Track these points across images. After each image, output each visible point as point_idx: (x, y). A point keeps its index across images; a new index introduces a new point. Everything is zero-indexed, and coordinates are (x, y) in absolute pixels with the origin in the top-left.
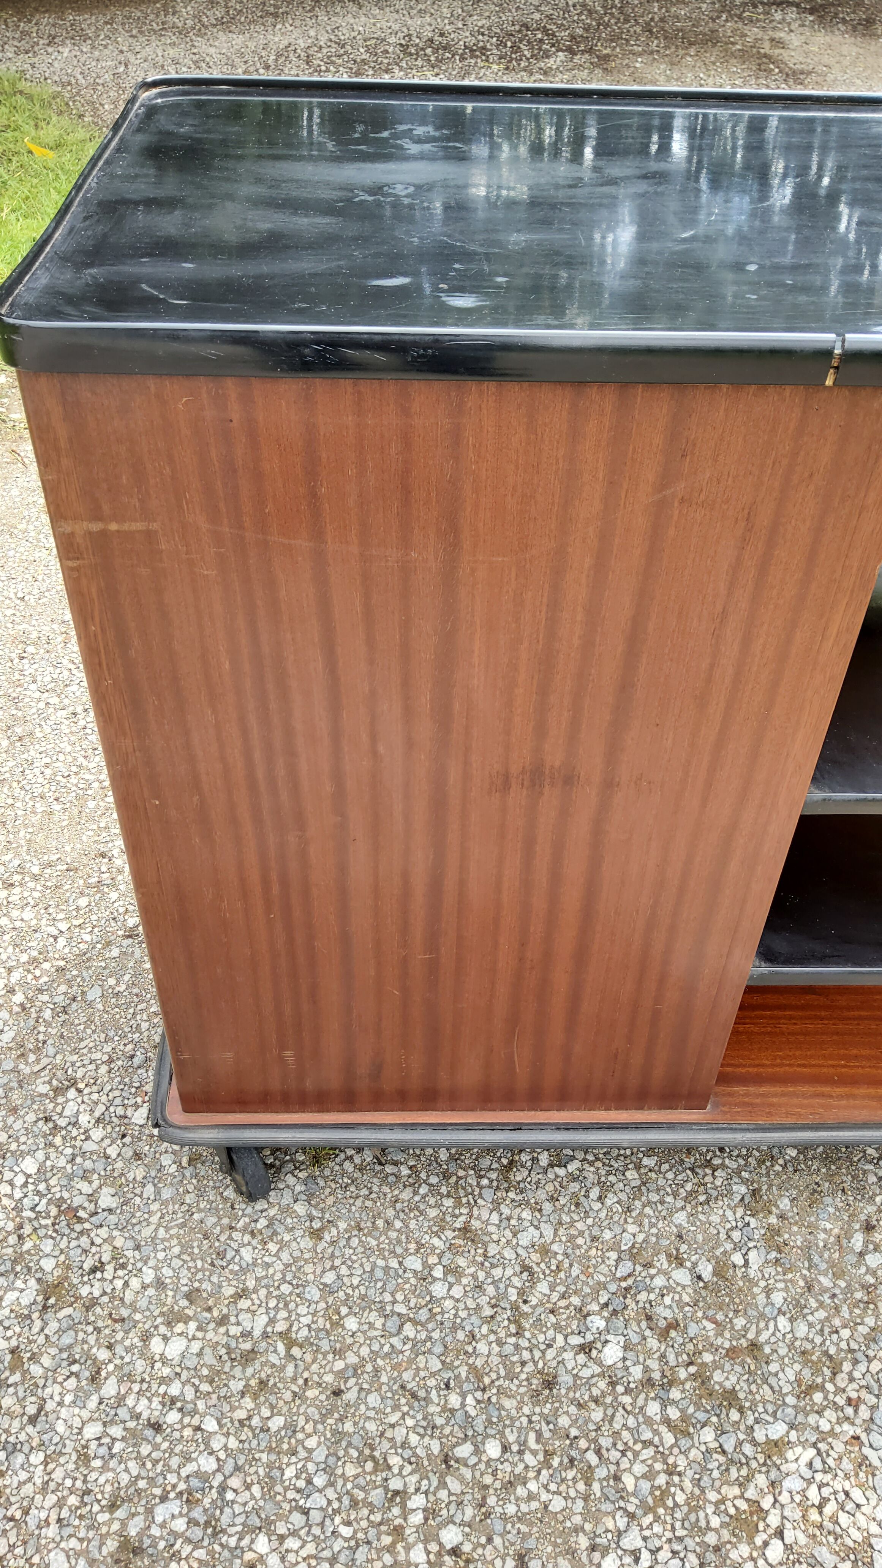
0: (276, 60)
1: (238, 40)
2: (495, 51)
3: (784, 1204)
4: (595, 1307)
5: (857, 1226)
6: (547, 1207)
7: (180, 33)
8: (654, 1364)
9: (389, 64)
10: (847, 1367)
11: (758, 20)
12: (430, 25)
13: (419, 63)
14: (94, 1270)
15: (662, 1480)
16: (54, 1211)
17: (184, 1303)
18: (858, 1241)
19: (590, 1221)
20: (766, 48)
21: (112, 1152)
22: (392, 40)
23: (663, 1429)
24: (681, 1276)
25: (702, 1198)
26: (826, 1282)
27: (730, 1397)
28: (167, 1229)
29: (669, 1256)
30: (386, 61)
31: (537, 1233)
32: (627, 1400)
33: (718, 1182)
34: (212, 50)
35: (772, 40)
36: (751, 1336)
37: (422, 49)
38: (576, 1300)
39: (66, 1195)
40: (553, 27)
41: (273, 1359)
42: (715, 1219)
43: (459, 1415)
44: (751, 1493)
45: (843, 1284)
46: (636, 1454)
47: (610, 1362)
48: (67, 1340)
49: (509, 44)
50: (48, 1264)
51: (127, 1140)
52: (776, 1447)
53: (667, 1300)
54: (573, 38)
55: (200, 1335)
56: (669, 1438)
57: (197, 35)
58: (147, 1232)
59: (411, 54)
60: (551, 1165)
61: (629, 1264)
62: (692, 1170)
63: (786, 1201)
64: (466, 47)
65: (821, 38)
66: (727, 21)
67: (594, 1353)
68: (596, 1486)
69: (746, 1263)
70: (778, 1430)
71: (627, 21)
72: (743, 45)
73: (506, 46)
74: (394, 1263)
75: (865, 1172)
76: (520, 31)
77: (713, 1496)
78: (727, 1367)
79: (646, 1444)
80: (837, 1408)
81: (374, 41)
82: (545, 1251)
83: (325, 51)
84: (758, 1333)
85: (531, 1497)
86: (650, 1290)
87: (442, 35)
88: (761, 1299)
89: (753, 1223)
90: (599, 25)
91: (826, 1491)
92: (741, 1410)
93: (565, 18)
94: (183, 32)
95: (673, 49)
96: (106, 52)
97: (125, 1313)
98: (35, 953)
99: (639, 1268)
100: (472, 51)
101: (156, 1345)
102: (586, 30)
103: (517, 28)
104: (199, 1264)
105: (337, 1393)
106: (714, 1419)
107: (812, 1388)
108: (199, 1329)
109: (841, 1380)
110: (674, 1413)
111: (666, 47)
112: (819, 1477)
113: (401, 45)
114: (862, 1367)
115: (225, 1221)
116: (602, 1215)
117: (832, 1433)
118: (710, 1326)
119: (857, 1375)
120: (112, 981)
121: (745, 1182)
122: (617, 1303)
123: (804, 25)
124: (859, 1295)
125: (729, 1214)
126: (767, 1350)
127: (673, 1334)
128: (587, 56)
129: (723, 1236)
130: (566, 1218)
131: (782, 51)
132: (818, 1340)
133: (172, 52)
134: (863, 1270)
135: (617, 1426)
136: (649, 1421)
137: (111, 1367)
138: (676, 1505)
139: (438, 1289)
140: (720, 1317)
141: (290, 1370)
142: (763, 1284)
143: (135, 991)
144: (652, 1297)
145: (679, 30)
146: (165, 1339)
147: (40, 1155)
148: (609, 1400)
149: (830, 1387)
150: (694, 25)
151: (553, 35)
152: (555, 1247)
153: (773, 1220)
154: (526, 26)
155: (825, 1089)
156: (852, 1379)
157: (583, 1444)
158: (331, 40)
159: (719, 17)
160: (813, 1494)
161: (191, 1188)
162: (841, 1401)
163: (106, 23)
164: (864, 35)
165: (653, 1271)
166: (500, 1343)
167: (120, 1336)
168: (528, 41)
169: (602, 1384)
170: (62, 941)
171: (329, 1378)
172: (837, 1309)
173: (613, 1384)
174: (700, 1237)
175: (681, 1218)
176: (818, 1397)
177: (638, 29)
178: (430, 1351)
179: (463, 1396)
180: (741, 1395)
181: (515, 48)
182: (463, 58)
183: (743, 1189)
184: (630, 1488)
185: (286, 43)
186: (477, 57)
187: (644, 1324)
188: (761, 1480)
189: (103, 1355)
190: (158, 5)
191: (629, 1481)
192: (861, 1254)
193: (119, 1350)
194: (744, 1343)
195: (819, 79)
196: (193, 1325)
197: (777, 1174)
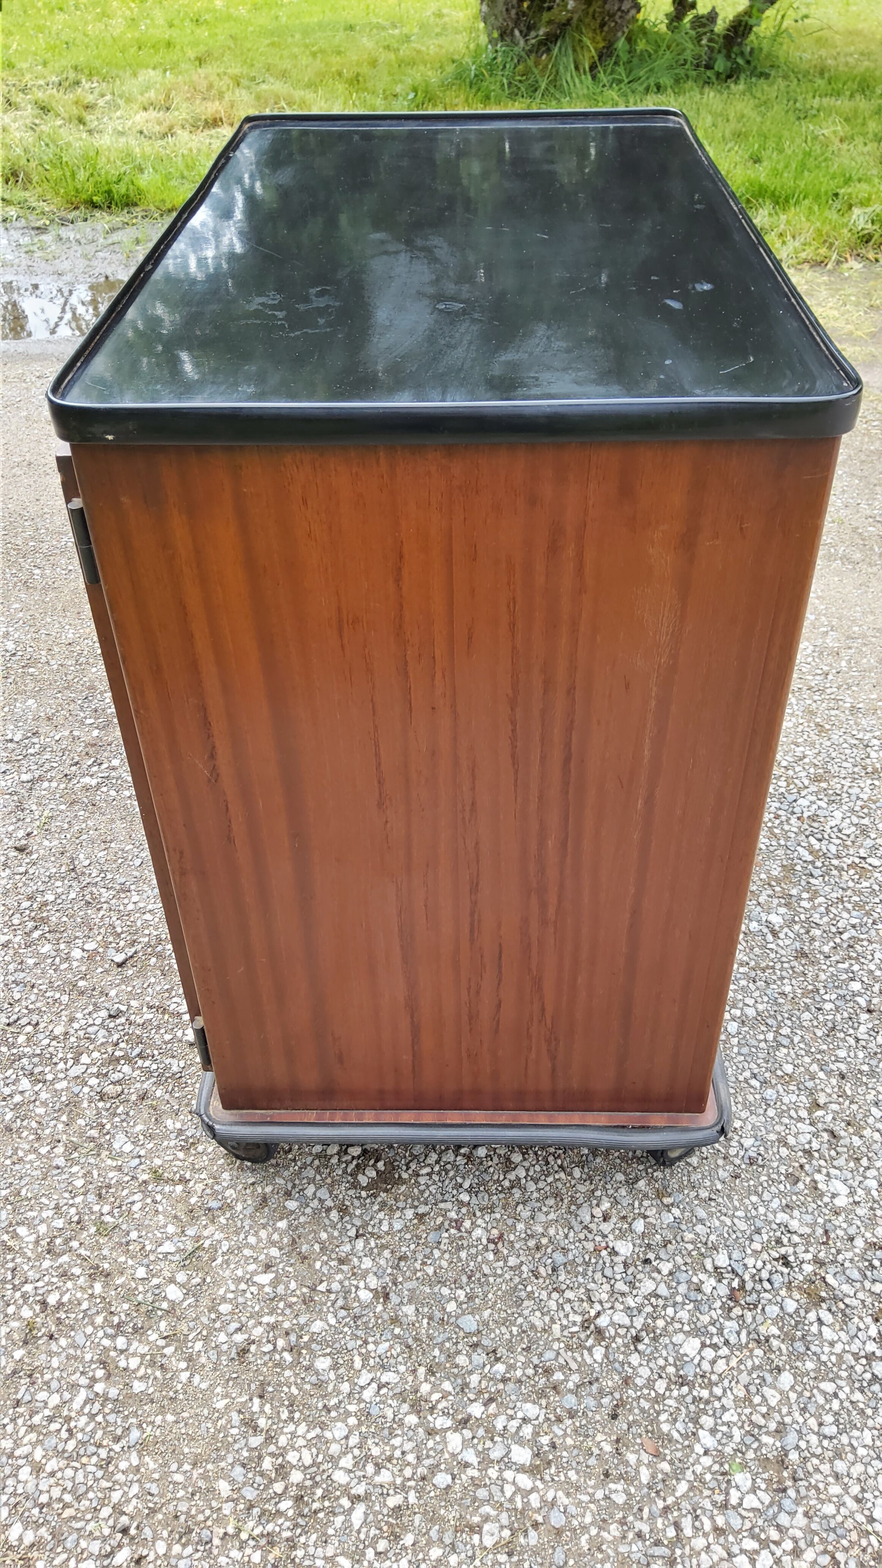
14: (787, 1264)
15: (848, 905)
16: (737, 1311)
17: (801, 1185)
21: (666, 1268)
23: (816, 901)
27: (788, 869)
28: (736, 1209)
32: (803, 916)
39: (718, 1304)
41: (829, 1118)
43: (838, 1003)
44: (844, 867)
46: (836, 915)
47: (780, 922)
48: (855, 1275)
50: (791, 1306)
51: (651, 1256)
52: (813, 853)
55: (824, 1171)
56: (822, 899)
58: (742, 1225)
68: (862, 936)
70: (802, 851)
74: (735, 1041)
77: (851, 884)
78: (769, 867)
79: (828, 910)
97: (820, 1231)
98: (405, 1407)
101: (841, 1202)
104: (763, 1178)
105: (843, 1076)
108: (819, 1172)
115: (720, 1162)
120: (451, 1307)
136: (814, 907)
137: (868, 1235)
139: (751, 1012)
141: (835, 1107)
143: (464, 1279)
146: (834, 1196)
147: (679, 1338)
157: (838, 940)
161: (693, 1194)
162: (777, 822)
166: (782, 978)
167: (840, 1233)
170: (388, 1377)
171: (834, 1081)
178: (799, 1018)
179: (825, 1001)
189: (859, 1243)
193: (852, 1231)
196: (817, 1177)
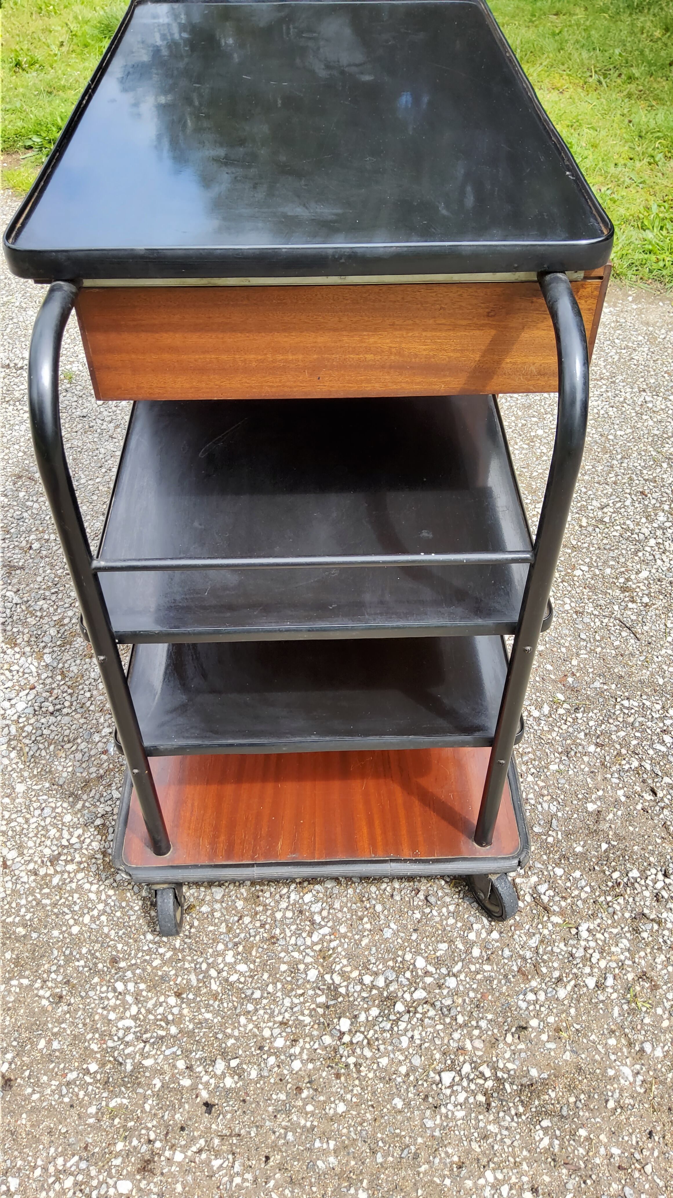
15: (39, 614)
27: (67, 643)
85: (44, 572)
110: (66, 621)
191: (41, 602)
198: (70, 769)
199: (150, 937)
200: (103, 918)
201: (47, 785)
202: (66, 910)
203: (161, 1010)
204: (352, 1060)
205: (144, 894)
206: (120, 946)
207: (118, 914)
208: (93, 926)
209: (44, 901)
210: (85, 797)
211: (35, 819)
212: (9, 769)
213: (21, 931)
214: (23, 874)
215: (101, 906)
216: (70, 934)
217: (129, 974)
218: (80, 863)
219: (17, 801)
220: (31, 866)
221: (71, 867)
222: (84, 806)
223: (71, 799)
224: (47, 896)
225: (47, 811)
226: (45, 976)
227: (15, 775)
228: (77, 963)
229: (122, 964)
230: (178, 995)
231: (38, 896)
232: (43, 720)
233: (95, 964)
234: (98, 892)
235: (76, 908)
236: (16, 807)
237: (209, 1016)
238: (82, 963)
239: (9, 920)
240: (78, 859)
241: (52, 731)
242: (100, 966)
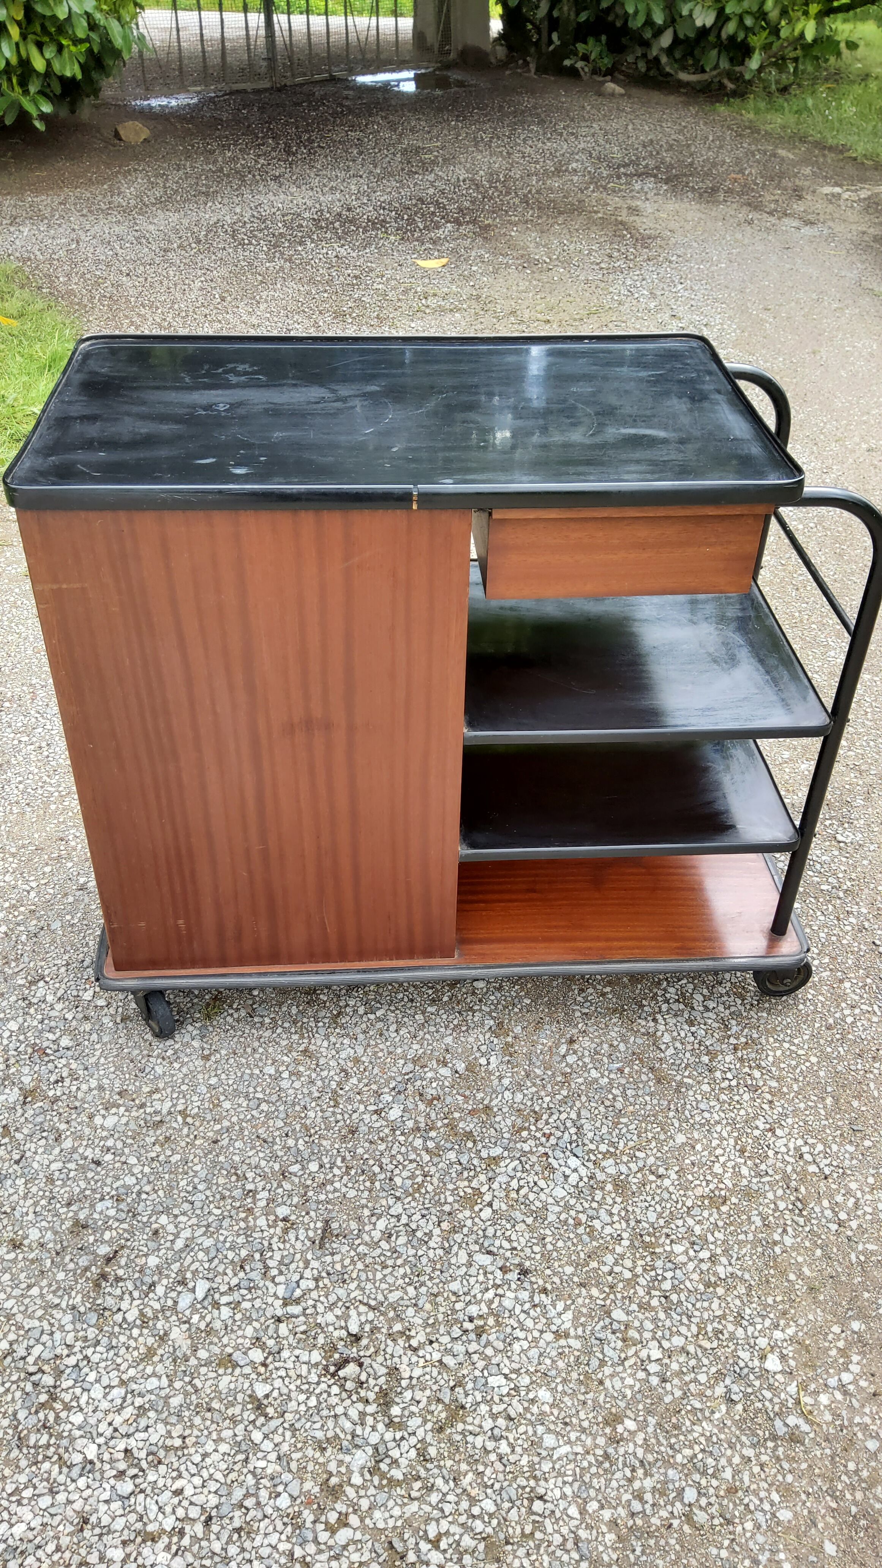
0: (206, 236)
1: (174, 217)
2: (393, 224)
3: (518, 1030)
4: (386, 1090)
5: (563, 1041)
6: (361, 1037)
7: (124, 212)
8: (421, 1119)
9: (302, 237)
10: (545, 1117)
11: (620, 190)
12: (340, 201)
13: (328, 235)
14: (57, 1082)
15: (419, 1179)
16: (30, 1050)
17: (117, 1097)
18: (563, 1049)
19: (388, 1044)
20: (624, 216)
21: (69, 1016)
22: (307, 215)
23: (423, 1153)
24: (445, 1071)
25: (464, 1028)
26: (538, 1072)
27: (469, 1135)
28: (106, 1058)
29: (438, 1061)
30: (300, 234)
31: (352, 1051)
32: (402, 1138)
33: (476, 1019)
34: (152, 228)
35: (629, 208)
36: (485, 1102)
37: (332, 223)
38: (374, 1087)
39: (38, 1041)
40: (445, 201)
41: (175, 1125)
42: (471, 1040)
43: (293, 1150)
44: (475, 1184)
45: (550, 1073)
46: (404, 1167)
47: (393, 1118)
48: (39, 1119)
49: (406, 217)
50: (26, 1080)
51: (80, 1009)
52: (496, 1160)
53: (434, 1085)
54: (460, 210)
55: (127, 1114)
56: (426, 1158)
57: (140, 214)
58: (93, 1060)
59: (322, 228)
60: (366, 1014)
61: (411, 1065)
62: (459, 1013)
63: (519, 1028)
64: (369, 221)
65: (672, 205)
66: (593, 191)
67: (383, 1114)
68: (377, 1184)
69: (489, 1063)
70: (497, 1151)
71: (508, 193)
72: (604, 213)
73: (403, 219)
74: (257, 1071)
75: (574, 1011)
76: (416, 205)
77: (451, 1186)
78: (469, 1119)
79: (411, 1161)
80: (536, 1138)
81: (290, 217)
82: (357, 1061)
83: (248, 226)
84: (491, 1101)
86: (422, 1079)
87: (349, 210)
88: (496, 1082)
89: (496, 1041)
90: (484, 197)
91: (522, 1183)
92: (474, 1142)
93: (455, 193)
94: (126, 211)
95: (545, 218)
96: (61, 230)
97: (77, 1104)
98: (14, 902)
99: (417, 1068)
100: (374, 223)
101: (98, 1120)
102: (473, 202)
103: (414, 202)
104: (127, 1076)
105: (216, 1142)
106: (457, 1147)
107: (523, 1129)
108: (126, 1111)
109: (540, 1124)
110: (431, 1144)
111: (539, 217)
112: (519, 1174)
113: (314, 219)
114: (555, 1117)
115: (145, 1052)
116: (397, 1039)
117: (531, 1152)
118: (460, 1098)
119: (551, 1120)
120: (68, 917)
121: (493, 1018)
122: (401, 1087)
123: (658, 194)
124: (559, 1079)
125: (481, 1037)
126: (495, 1109)
127: (435, 1102)
128: (471, 226)
129: (475, 1049)
130: (372, 1042)
131: (636, 218)
132: (529, 1103)
133: (117, 229)
134: (564, 1064)
135: (394, 1152)
136: (415, 1149)
137: (68, 1133)
138: (427, 1192)
139: (285, 1084)
140: (467, 1093)
141: (185, 1131)
142: (497, 1074)
143: (85, 922)
144: (424, 1083)
145: (551, 201)
146: (104, 1117)
147: (20, 1020)
148: (390, 1139)
149: (533, 1128)
150: (564, 197)
151: (444, 208)
152: (364, 1059)
153: (509, 1039)
154: (421, 200)
155: (532, 945)
156: (547, 1123)
157: (371, 1162)
158: (254, 216)
159: (586, 188)
160: (514, 1184)
161: (122, 1035)
162: (539, 1135)
163: (61, 203)
164: (708, 202)
165: (426, 1069)
166: (322, 1111)
167: (74, 1116)
168: (423, 215)
169: (387, 1131)
170: (33, 894)
171: (211, 1134)
172: (544, 1086)
173: (394, 1130)
174: (460, 1050)
175: (449, 1040)
176: (525, 1134)
177: (517, 201)
178: (277, 1117)
179: (297, 1140)
180: (475, 1134)
181: (411, 221)
182: (365, 231)
183: (492, 1022)
184: (399, 1184)
185: (215, 219)
186: (378, 229)
187: (417, 1098)
188: (482, 1178)
189: (63, 1126)
190: (105, 187)
191: (398, 1181)
192: (564, 1056)
193: (73, 1123)
194: (481, 1106)
195: (663, 243)
196: (122, 1109)
197: (516, 1013)
198: (648, 1098)
199: (801, 1007)
200: (796, 1041)
201: (671, 1114)
202: (798, 1071)
203: (858, 991)
204: (849, 884)
205: (765, 1015)
206: (817, 1025)
207: (789, 1031)
208: (806, 1047)
209: (796, 1089)
210: (678, 1078)
211: (715, 1115)
212: (659, 1154)
213: (829, 1101)
214: (775, 1112)
215: (786, 1045)
216: (819, 1062)
217: (837, 1015)
218: (750, 1067)
219: (696, 1137)
220: (766, 1107)
221: (757, 1074)
222: (689, 1077)
223: (683, 1090)
224: (790, 1087)
225: (702, 1106)
226: (862, 1073)
227: (666, 1148)
228: (842, 1053)
229: (831, 1021)
230: (841, 981)
231: (792, 1095)
232: (590, 1135)
233: (838, 1040)
234: (774, 1050)
235: (794, 1063)
236: (705, 1137)
237: (850, 962)
238: (840, 1049)
239: (822, 1112)
240: (747, 1070)
241: (602, 1124)
242: (838, 1036)
